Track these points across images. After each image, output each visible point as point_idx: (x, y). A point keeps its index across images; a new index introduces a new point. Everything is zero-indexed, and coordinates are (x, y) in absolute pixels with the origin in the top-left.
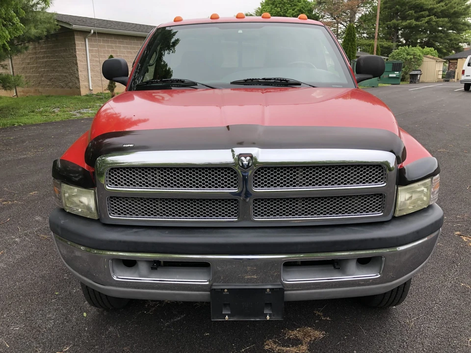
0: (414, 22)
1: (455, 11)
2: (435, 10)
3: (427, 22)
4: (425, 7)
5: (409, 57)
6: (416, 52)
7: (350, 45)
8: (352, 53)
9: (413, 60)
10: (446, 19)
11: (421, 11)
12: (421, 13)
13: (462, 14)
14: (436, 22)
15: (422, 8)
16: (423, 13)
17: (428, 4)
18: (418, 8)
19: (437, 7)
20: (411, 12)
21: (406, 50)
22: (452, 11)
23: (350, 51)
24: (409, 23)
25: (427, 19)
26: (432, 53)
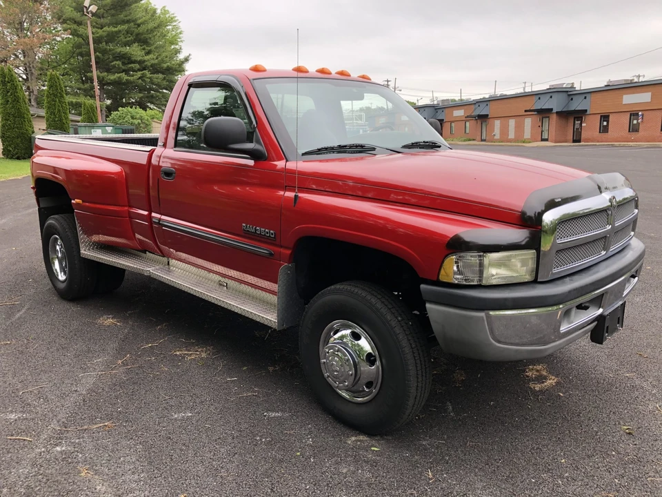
0: (124, 77)
1: (168, 66)
2: (146, 63)
3: (140, 78)
4: (133, 59)
5: (136, 122)
6: (142, 115)
7: (57, 103)
8: (63, 114)
9: (141, 125)
10: (161, 76)
11: (129, 63)
12: (130, 65)
13: (176, 71)
14: (150, 78)
15: (129, 58)
16: (132, 65)
17: (136, 55)
18: (125, 58)
19: (148, 60)
20: (117, 62)
21: (129, 112)
22: (165, 66)
23: (59, 111)
24: (119, 78)
25: (139, 74)
26: (157, 116)
